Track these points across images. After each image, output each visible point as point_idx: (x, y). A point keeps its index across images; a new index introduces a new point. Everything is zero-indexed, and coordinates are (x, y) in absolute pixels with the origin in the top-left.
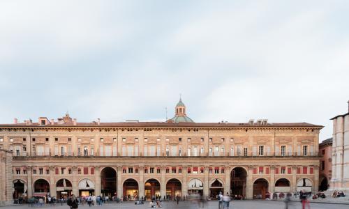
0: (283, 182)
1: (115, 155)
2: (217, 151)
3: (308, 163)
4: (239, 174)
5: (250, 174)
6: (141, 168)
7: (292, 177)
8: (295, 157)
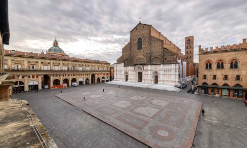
0: (103, 78)
1: (49, 69)
2: (88, 69)
3: (108, 73)
4: (93, 76)
5: (96, 75)
6: (61, 75)
7: (105, 76)
8: (106, 71)
